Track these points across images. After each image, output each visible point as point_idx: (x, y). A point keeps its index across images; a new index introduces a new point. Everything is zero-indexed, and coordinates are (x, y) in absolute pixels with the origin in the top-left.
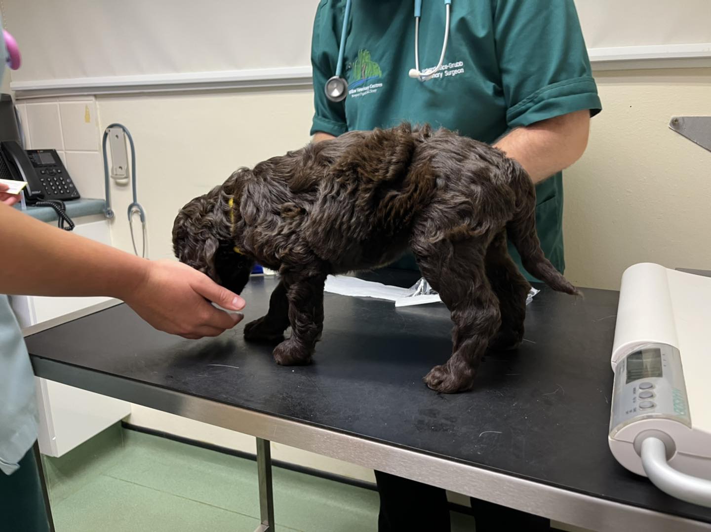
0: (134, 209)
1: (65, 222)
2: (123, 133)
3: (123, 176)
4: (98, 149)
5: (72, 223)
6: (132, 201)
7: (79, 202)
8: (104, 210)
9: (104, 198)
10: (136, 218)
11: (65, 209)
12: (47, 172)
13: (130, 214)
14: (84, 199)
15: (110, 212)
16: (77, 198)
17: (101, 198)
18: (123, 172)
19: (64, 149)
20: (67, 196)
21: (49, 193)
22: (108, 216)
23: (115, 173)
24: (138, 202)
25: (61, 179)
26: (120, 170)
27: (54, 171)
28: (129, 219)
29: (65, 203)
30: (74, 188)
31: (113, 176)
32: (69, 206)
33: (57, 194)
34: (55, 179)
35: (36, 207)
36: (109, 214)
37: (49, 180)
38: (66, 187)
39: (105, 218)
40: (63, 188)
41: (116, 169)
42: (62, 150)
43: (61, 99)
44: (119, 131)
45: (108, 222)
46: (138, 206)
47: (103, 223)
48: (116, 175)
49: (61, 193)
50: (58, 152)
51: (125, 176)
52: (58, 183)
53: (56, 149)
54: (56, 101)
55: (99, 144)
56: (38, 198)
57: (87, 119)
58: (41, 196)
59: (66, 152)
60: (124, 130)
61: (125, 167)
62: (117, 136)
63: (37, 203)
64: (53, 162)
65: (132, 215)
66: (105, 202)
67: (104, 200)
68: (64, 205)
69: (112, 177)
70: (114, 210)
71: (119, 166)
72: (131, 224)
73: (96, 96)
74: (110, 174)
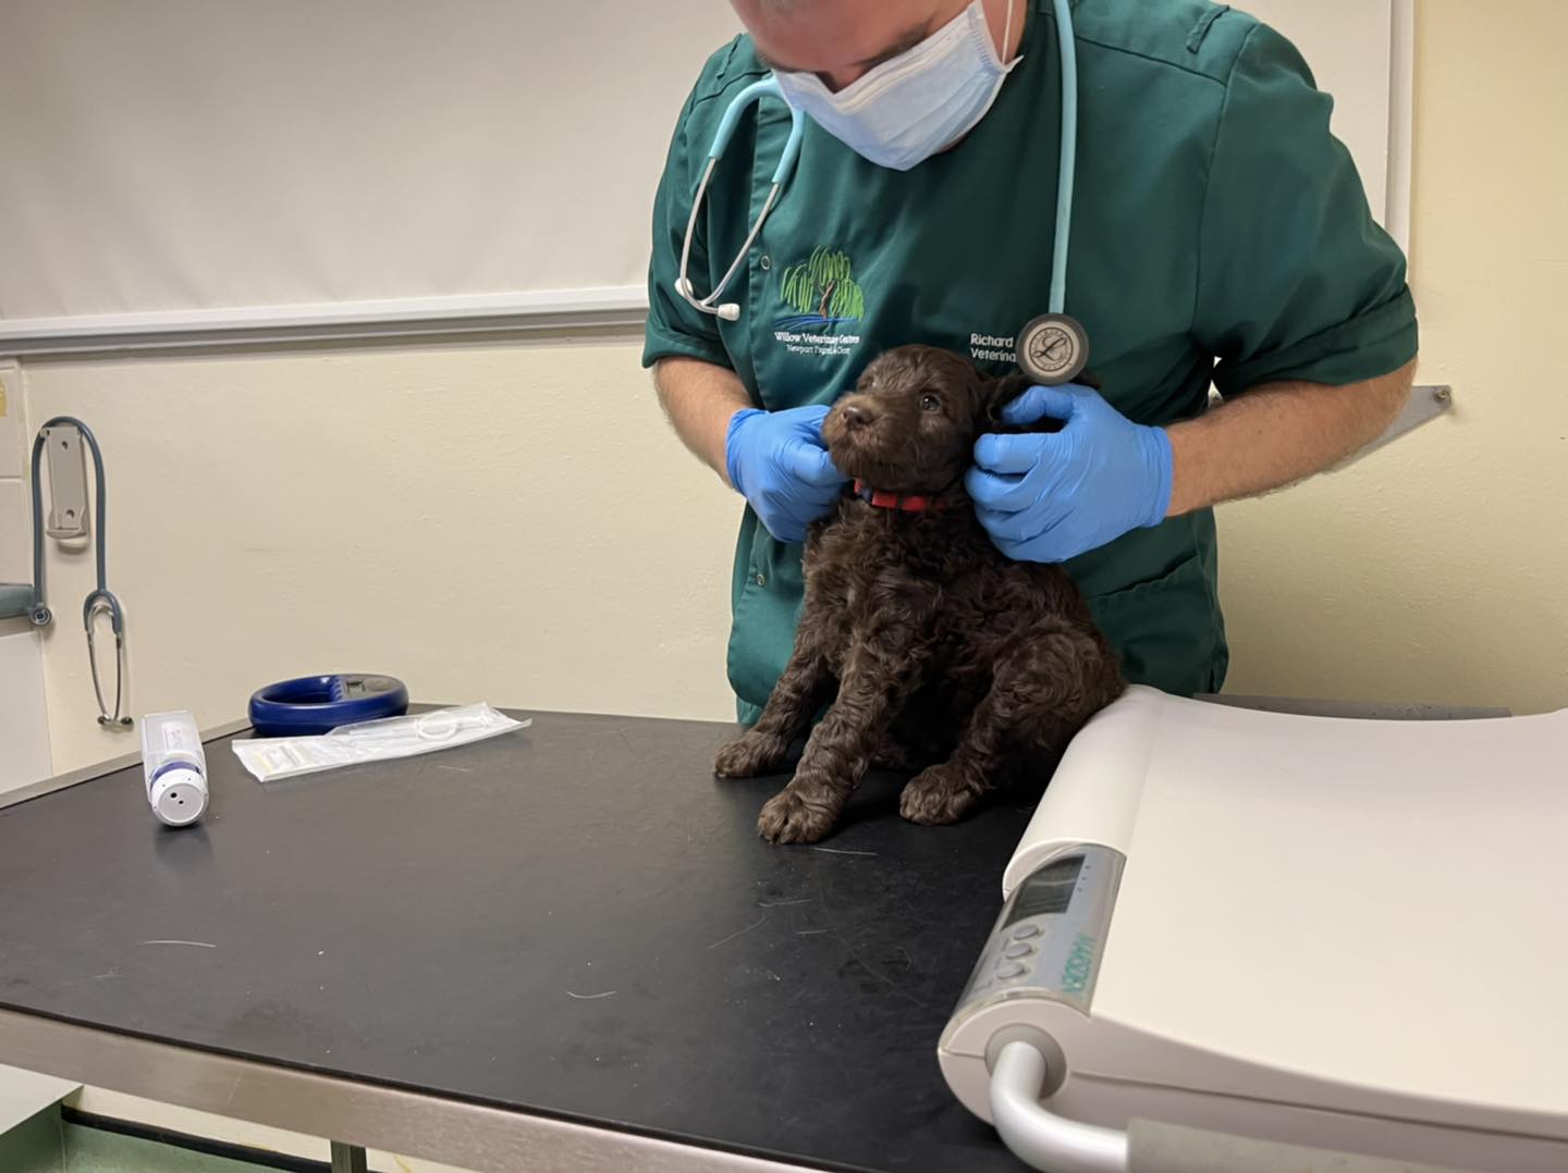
0: (99, 603)
2: (79, 436)
3: (76, 532)
6: (94, 586)
9: (32, 580)
10: (102, 624)
13: (89, 616)
15: (43, 612)
17: (23, 581)
18: (75, 523)
22: (39, 621)
23: (57, 524)
24: (110, 587)
26: (70, 516)
28: (87, 628)
31: (56, 531)
36: (40, 616)
39: (32, 626)
41: (60, 516)
44: (69, 433)
45: (39, 635)
46: (109, 597)
47: (26, 637)
48: (61, 528)
51: (80, 530)
60: (81, 429)
61: (79, 512)
62: (65, 444)
65: (92, 616)
67: (30, 586)
69: (49, 533)
70: (52, 609)
71: (66, 510)
72: (90, 638)
73: (21, 359)
74: (46, 526)
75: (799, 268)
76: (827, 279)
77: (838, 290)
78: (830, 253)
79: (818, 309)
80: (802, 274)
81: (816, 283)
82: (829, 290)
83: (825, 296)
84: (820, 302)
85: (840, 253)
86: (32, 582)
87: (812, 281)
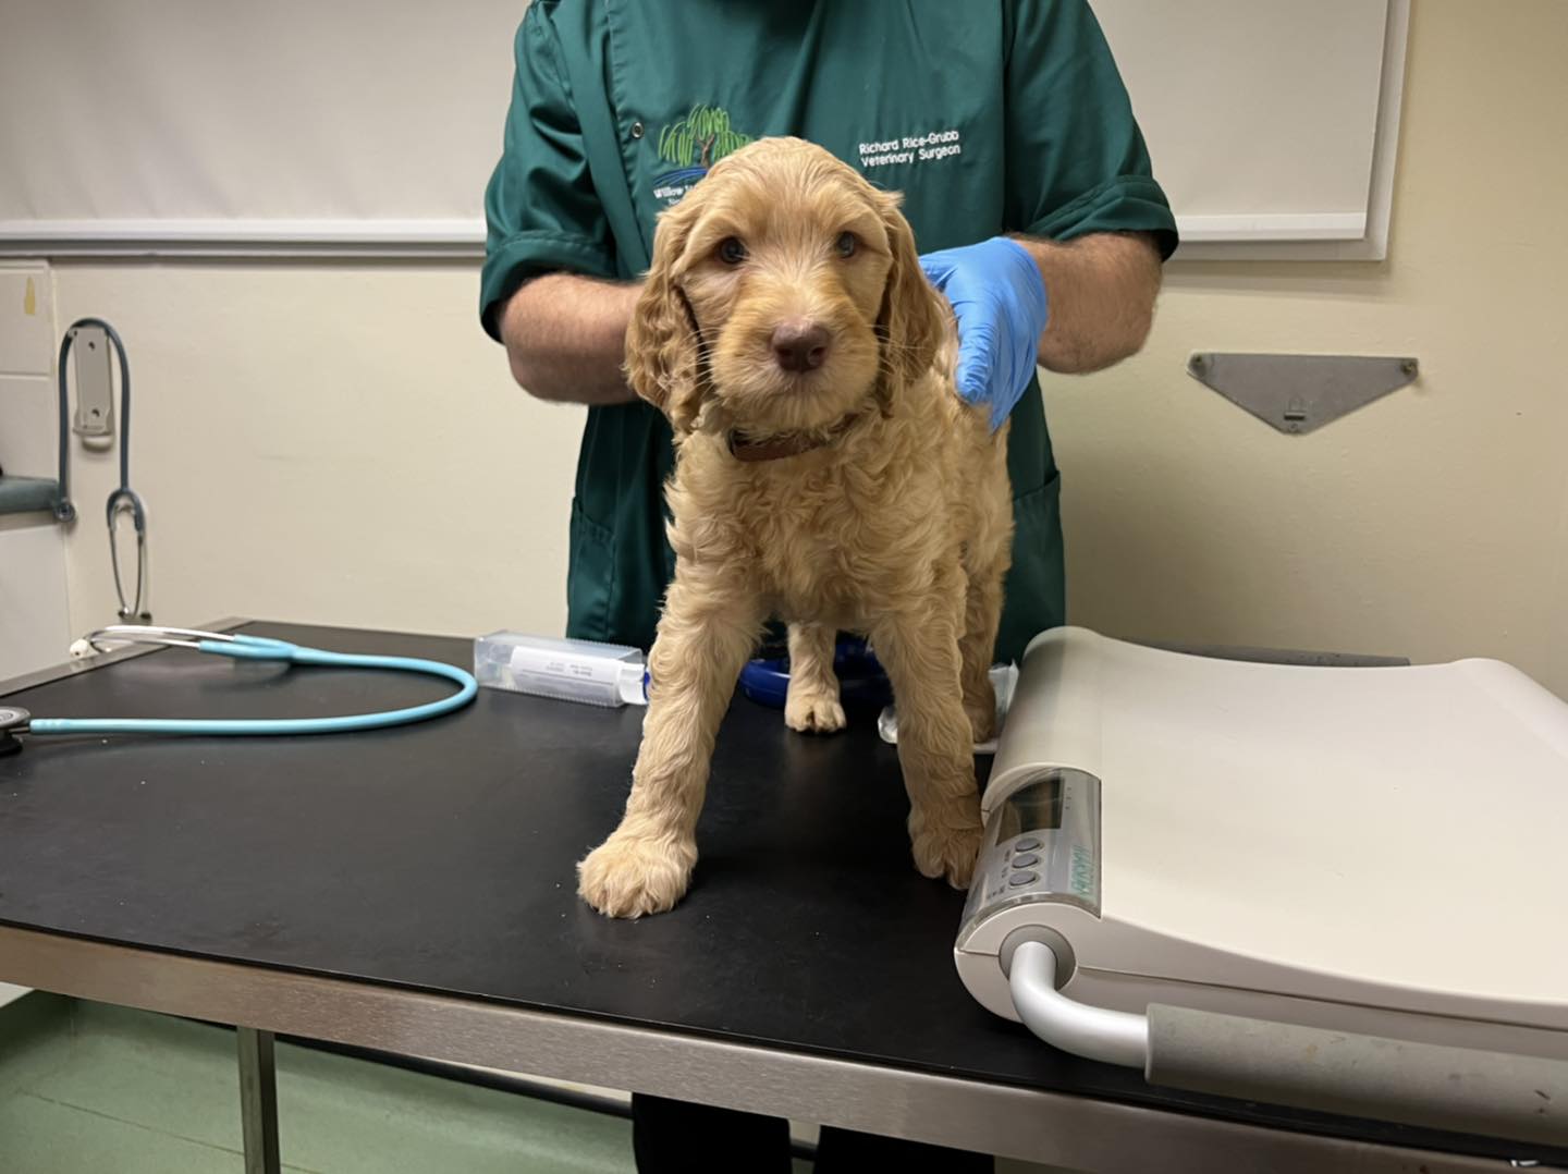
0: (122, 502)
2: (105, 338)
3: (101, 431)
4: (47, 370)
6: (117, 485)
7: (1, 484)
8: (54, 503)
9: (56, 476)
10: (125, 523)
13: (113, 512)
14: (12, 478)
15: (67, 507)
17: (50, 476)
18: (100, 421)
22: (61, 516)
23: (82, 423)
24: (132, 486)
26: (94, 416)
28: (109, 524)
31: (81, 429)
36: (64, 511)
39: (55, 520)
41: (86, 415)
44: (96, 334)
45: (62, 528)
46: (131, 496)
47: (49, 530)
48: (85, 427)
51: (104, 429)
55: (52, 360)
57: (30, 304)
60: (108, 332)
61: (105, 412)
62: (92, 345)
65: (116, 513)
66: (57, 488)
67: (55, 481)
69: (75, 431)
70: (75, 503)
71: (93, 408)
72: (112, 534)
73: (51, 260)
74: (72, 424)
75: (677, 126)
76: (707, 133)
77: (717, 142)
78: (709, 110)
79: (699, 161)
80: (681, 131)
81: (695, 140)
82: (709, 143)
83: (706, 149)
84: (701, 155)
85: (719, 109)
87: (691, 136)
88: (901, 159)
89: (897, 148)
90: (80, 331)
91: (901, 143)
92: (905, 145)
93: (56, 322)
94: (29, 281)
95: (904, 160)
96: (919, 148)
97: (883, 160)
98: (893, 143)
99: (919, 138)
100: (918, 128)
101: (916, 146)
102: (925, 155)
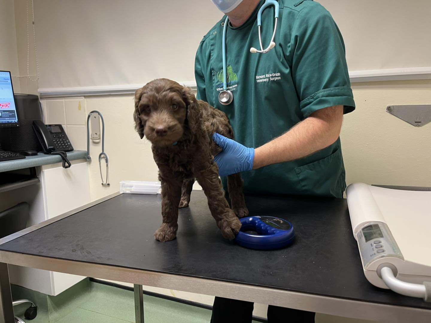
0: (102, 156)
1: (66, 163)
4: (84, 124)
5: (70, 163)
6: (101, 151)
7: (73, 153)
8: (86, 156)
9: (86, 150)
11: (66, 156)
12: (57, 136)
13: (100, 158)
14: (75, 151)
15: (89, 158)
16: (72, 150)
17: (84, 150)
18: (97, 136)
19: (66, 124)
20: (67, 149)
21: (57, 147)
22: (88, 160)
23: (93, 137)
24: (105, 152)
25: (64, 140)
26: (96, 135)
27: (60, 136)
28: (99, 162)
29: (67, 153)
30: (71, 145)
31: (92, 138)
32: (69, 154)
33: (62, 148)
34: (61, 140)
35: (51, 155)
37: (58, 140)
38: (66, 144)
39: (86, 161)
40: (65, 145)
41: (94, 135)
42: (65, 125)
43: (65, 98)
44: (96, 114)
45: (88, 163)
46: (105, 154)
47: (85, 164)
48: (94, 137)
49: (64, 148)
50: (63, 126)
51: (98, 138)
52: (62, 142)
53: (62, 124)
54: (63, 99)
55: (85, 121)
56: (52, 150)
57: (80, 108)
58: (54, 149)
59: (67, 126)
60: (99, 114)
61: (98, 133)
62: (95, 117)
63: (52, 153)
64: (60, 131)
66: (87, 153)
68: (66, 154)
69: (91, 139)
71: (95, 133)
74: (90, 137)
75: (221, 72)
77: (230, 75)
85: (230, 66)
86: (87, 151)
88: (265, 80)
89: (265, 77)
90: (92, 114)
91: (265, 76)
92: (267, 76)
93: (86, 112)
94: (79, 102)
95: (266, 80)
96: (270, 77)
97: (261, 81)
98: (264, 76)
99: (270, 74)
100: (270, 72)
101: (269, 76)
102: (271, 79)
